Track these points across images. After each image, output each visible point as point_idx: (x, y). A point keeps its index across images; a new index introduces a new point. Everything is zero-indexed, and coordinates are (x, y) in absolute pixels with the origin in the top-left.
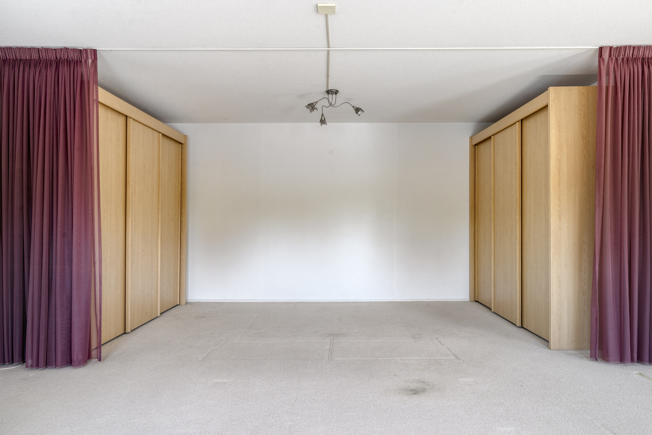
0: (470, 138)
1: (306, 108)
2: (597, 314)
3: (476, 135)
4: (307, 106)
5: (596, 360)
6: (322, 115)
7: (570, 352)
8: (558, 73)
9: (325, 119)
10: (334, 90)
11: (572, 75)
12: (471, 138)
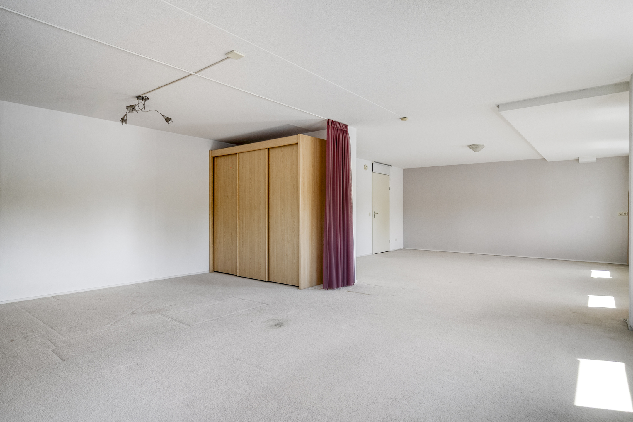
0: (209, 151)
1: (126, 108)
2: (328, 264)
3: (217, 150)
4: (127, 107)
5: (327, 289)
6: (125, 115)
7: (310, 288)
8: (298, 126)
9: (126, 119)
10: (146, 97)
11: (300, 127)
12: (211, 151)
